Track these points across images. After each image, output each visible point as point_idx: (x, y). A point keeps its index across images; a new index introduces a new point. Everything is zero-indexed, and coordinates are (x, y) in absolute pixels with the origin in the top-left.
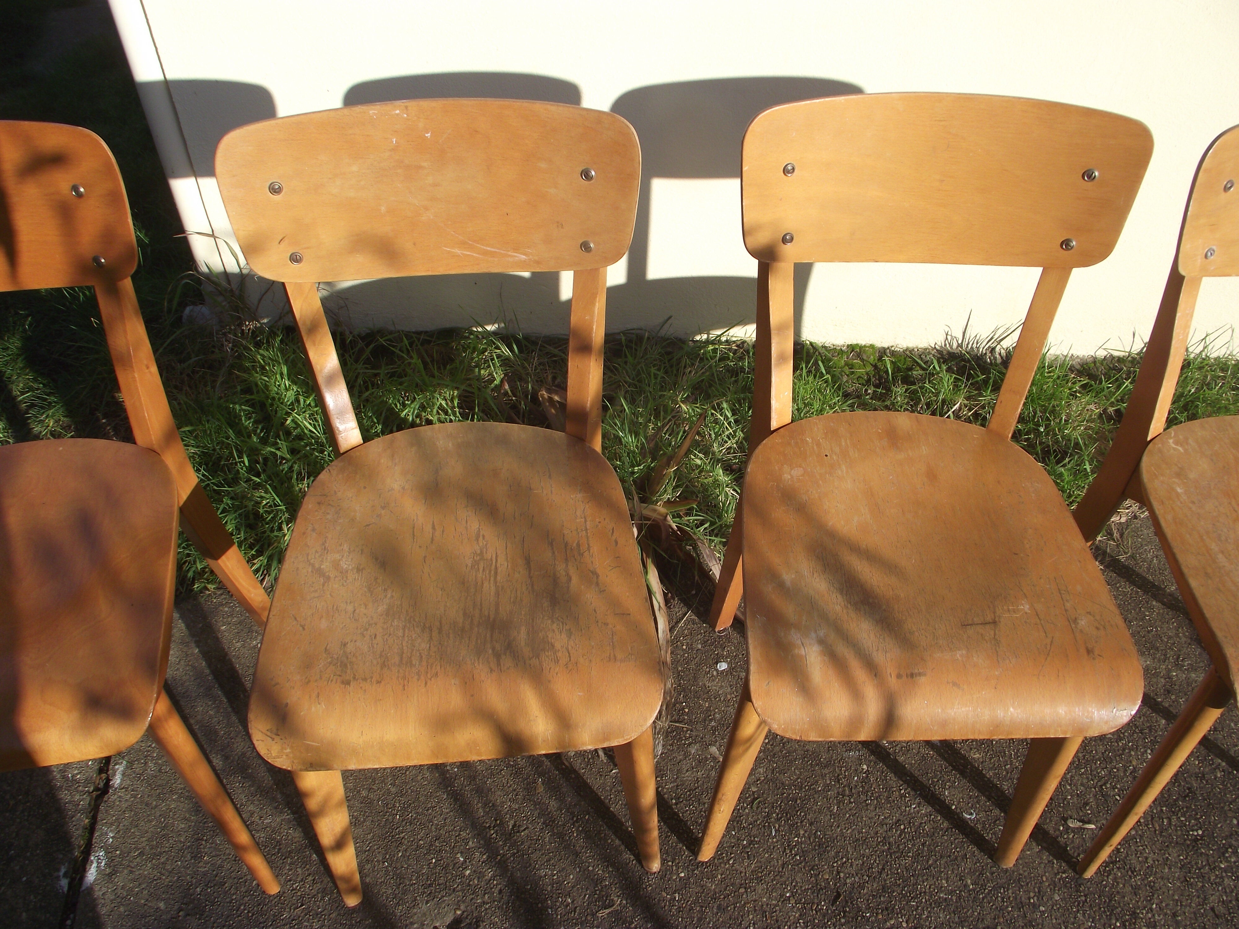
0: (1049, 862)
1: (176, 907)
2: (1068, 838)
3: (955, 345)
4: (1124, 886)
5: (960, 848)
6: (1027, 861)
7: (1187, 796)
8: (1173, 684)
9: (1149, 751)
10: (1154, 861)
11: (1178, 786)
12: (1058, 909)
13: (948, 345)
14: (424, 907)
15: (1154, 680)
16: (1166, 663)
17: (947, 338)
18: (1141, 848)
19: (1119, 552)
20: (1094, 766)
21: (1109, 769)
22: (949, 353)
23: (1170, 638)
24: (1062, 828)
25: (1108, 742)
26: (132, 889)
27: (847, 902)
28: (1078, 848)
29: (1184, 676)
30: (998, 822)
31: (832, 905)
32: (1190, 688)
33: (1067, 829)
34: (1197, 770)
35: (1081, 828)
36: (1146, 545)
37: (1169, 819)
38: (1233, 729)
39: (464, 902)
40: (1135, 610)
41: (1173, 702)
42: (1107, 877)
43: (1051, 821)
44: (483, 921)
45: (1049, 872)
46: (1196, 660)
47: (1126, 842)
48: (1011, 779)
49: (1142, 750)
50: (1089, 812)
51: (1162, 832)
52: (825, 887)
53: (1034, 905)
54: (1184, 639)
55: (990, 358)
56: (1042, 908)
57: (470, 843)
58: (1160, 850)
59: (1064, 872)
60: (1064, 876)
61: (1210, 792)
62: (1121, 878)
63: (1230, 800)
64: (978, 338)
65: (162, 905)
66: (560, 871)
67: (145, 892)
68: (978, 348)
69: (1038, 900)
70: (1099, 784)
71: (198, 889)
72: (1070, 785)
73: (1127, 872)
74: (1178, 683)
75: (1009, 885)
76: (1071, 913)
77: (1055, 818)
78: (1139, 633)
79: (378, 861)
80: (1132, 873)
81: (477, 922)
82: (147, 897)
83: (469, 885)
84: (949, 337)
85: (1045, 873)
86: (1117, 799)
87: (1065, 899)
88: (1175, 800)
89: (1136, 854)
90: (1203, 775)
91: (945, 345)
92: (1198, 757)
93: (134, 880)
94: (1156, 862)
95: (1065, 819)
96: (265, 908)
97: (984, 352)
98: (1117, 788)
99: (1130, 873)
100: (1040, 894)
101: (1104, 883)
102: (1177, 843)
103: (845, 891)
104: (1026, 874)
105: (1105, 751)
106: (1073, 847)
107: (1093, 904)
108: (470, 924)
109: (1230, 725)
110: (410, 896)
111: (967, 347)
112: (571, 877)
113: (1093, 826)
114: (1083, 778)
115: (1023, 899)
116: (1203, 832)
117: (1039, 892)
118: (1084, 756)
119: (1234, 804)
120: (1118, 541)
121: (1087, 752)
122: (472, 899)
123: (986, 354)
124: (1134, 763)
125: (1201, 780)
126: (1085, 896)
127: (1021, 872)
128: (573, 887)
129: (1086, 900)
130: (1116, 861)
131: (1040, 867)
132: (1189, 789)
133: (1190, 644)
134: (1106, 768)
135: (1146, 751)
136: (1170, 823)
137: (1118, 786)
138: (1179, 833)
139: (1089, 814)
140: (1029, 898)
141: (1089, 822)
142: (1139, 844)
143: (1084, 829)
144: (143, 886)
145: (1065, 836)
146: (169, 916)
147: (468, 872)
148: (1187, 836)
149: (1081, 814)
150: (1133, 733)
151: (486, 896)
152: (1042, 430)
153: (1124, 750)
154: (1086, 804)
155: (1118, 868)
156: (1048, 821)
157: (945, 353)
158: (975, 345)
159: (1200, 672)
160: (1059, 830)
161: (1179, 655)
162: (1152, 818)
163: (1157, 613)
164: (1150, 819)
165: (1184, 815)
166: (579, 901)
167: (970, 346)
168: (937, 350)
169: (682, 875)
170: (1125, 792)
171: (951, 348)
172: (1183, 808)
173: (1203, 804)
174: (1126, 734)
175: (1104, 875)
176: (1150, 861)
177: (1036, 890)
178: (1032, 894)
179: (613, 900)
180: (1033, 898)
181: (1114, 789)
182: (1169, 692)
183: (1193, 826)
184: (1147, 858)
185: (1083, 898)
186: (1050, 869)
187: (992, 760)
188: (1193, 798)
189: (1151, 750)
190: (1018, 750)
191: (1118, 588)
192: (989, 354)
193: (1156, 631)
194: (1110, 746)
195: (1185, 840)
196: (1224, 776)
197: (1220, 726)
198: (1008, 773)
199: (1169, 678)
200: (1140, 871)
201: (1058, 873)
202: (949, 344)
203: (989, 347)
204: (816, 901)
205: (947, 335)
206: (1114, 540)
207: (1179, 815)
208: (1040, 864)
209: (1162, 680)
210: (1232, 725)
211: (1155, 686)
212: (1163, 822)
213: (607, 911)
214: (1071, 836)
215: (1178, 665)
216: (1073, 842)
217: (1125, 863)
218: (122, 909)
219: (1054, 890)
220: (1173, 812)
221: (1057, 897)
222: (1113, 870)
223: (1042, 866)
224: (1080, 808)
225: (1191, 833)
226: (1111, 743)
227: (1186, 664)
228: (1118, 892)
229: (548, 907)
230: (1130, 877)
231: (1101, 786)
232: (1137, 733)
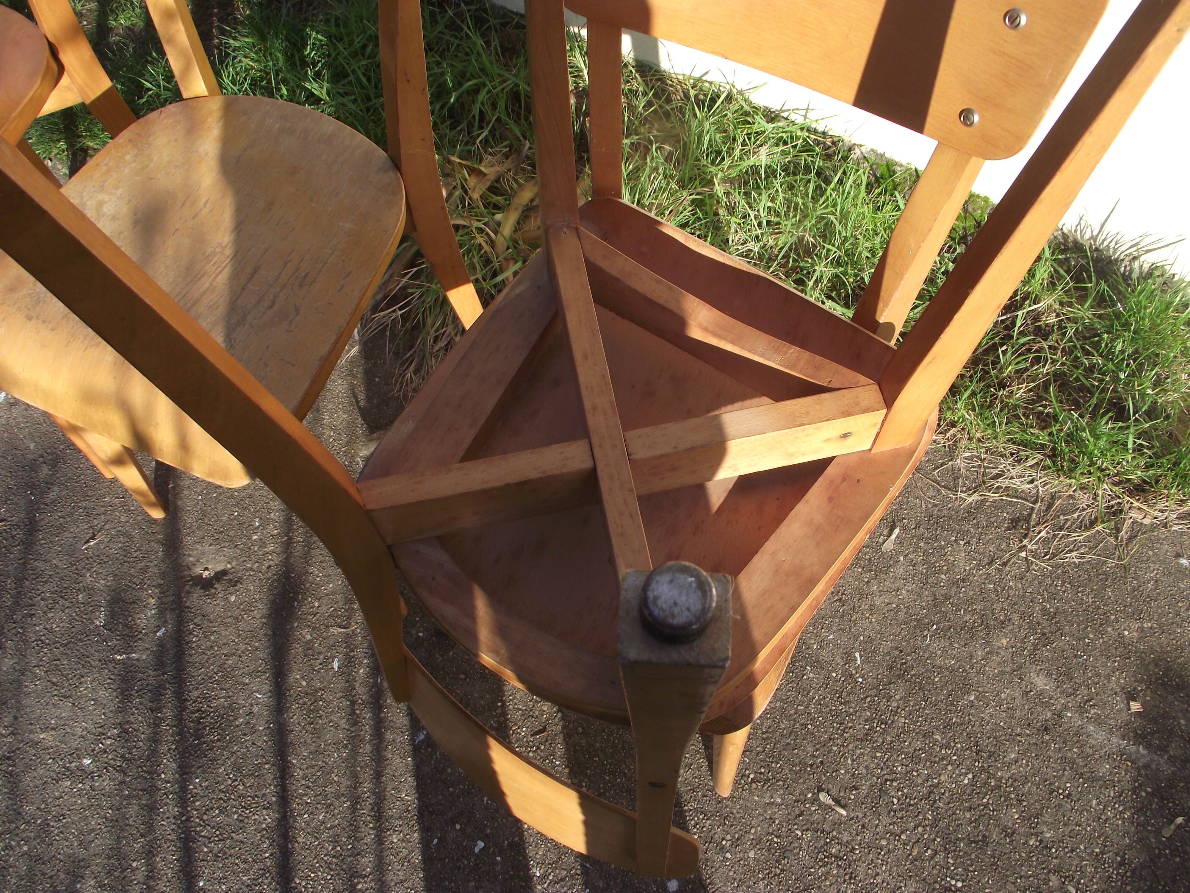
0: (771, 818)
1: (40, 453)
2: (809, 809)
3: (1087, 236)
4: (831, 885)
5: (691, 755)
6: (748, 805)
7: (976, 842)
8: (1058, 724)
9: (970, 776)
10: (883, 881)
11: (974, 827)
12: (745, 865)
13: (1078, 232)
14: (206, 548)
15: (1039, 709)
16: (1069, 699)
17: (1079, 223)
18: (880, 861)
19: (1114, 554)
20: (895, 757)
21: (909, 769)
22: (1075, 242)
23: (1098, 675)
24: (810, 795)
25: (930, 742)
26: (19, 423)
27: (547, 741)
28: (812, 824)
29: (1080, 722)
30: (748, 753)
31: (532, 736)
32: (1075, 739)
33: (815, 800)
34: (1010, 824)
35: (830, 807)
36: (1154, 563)
37: (936, 853)
38: (1091, 807)
39: (237, 559)
40: (1079, 625)
41: (1043, 742)
42: (821, 866)
43: (804, 783)
44: (241, 584)
45: (763, 828)
46: (1108, 714)
47: (869, 847)
48: (794, 720)
49: (963, 771)
50: (853, 797)
51: (916, 860)
52: (537, 717)
53: (723, 848)
54: (1113, 685)
55: (1125, 267)
56: (728, 855)
57: (272, 514)
58: (899, 876)
59: (778, 837)
60: (775, 839)
61: (1005, 854)
62: (834, 876)
63: (1022, 874)
64: (1119, 237)
65: (32, 446)
66: (325, 576)
67: (27, 430)
68: (1115, 250)
69: (731, 845)
70: (886, 777)
71: (62, 447)
72: (853, 760)
73: (846, 874)
74: (1066, 726)
75: (712, 816)
76: (754, 876)
77: (811, 783)
78: (1063, 651)
79: (195, 492)
80: (851, 878)
81: (237, 581)
82: (26, 434)
83: (250, 548)
84: (1083, 223)
85: (758, 826)
86: (893, 802)
87: (759, 860)
88: (959, 839)
89: (869, 864)
90: (1013, 833)
91: (1076, 231)
92: (1022, 812)
93: (24, 417)
94: (885, 884)
95: (820, 789)
96: (97, 485)
97: (1122, 257)
98: (902, 791)
99: (847, 877)
100: (736, 842)
101: (812, 870)
102: (924, 880)
103: (552, 731)
104: (739, 816)
105: (919, 750)
106: (808, 820)
107: (784, 882)
108: (231, 580)
109: (1091, 801)
110: (201, 533)
111: (1103, 243)
112: (331, 585)
113: (844, 813)
114: (872, 762)
115: (716, 836)
116: (963, 886)
117: (738, 839)
118: (892, 742)
119: (1023, 880)
120: (1122, 541)
121: (898, 740)
122: (245, 561)
123: (1123, 260)
124: (943, 778)
125: (1005, 836)
126: (782, 870)
127: (735, 811)
128: (327, 595)
129: (780, 874)
130: (841, 858)
131: (757, 818)
132: (984, 836)
133: (1116, 693)
134: (907, 766)
135: (967, 774)
136: (932, 858)
137: (905, 791)
138: (935, 872)
139: (850, 799)
140: (723, 839)
141: (843, 807)
142: (880, 857)
143: (833, 810)
144: (28, 425)
145: (807, 806)
146: (32, 457)
147: (255, 537)
148: (942, 880)
149: (842, 794)
150: (967, 749)
151: (256, 565)
152: (1122, 377)
153: (943, 759)
154: (855, 788)
155: (839, 866)
156: (801, 781)
157: (1071, 239)
158: (1112, 245)
159: (1103, 729)
160: (806, 795)
161: (1093, 699)
162: (917, 841)
163: (1103, 642)
164: (914, 840)
165: (955, 858)
166: (324, 609)
167: (1106, 243)
168: (1063, 233)
169: (421, 634)
170: (908, 800)
171: (1082, 237)
172: (960, 851)
173: (987, 860)
174: (959, 746)
175: (817, 863)
176: (879, 879)
177: (737, 836)
178: (729, 837)
179: (350, 623)
180: (727, 841)
181: (898, 790)
182: (1046, 729)
183: (957, 874)
184: (877, 874)
185: (778, 871)
186: (766, 826)
187: (789, 694)
188: (980, 848)
189: (974, 777)
190: (824, 698)
191: (1078, 592)
192: (1126, 263)
193: (1086, 660)
194: (930, 748)
195: (936, 882)
196: (1037, 847)
197: (1078, 796)
198: (796, 713)
199: (1059, 716)
200: (860, 881)
201: (772, 834)
202: (1081, 232)
203: (1131, 254)
204: (520, 724)
205: (1081, 218)
206: (1117, 538)
207: (950, 855)
208: (759, 815)
209: (1049, 714)
210: (1094, 802)
211: (1035, 715)
212: (926, 851)
213: (340, 630)
214: (813, 809)
215: (1081, 709)
216: (811, 815)
217: (850, 865)
218: (5, 435)
219: (755, 847)
220: (946, 849)
221: (752, 854)
222: (832, 864)
223: (761, 818)
224: (846, 788)
225: (948, 879)
226: (934, 745)
227: (1092, 712)
228: (819, 887)
229: (296, 600)
230: (845, 881)
231: (886, 780)
232: (972, 751)
